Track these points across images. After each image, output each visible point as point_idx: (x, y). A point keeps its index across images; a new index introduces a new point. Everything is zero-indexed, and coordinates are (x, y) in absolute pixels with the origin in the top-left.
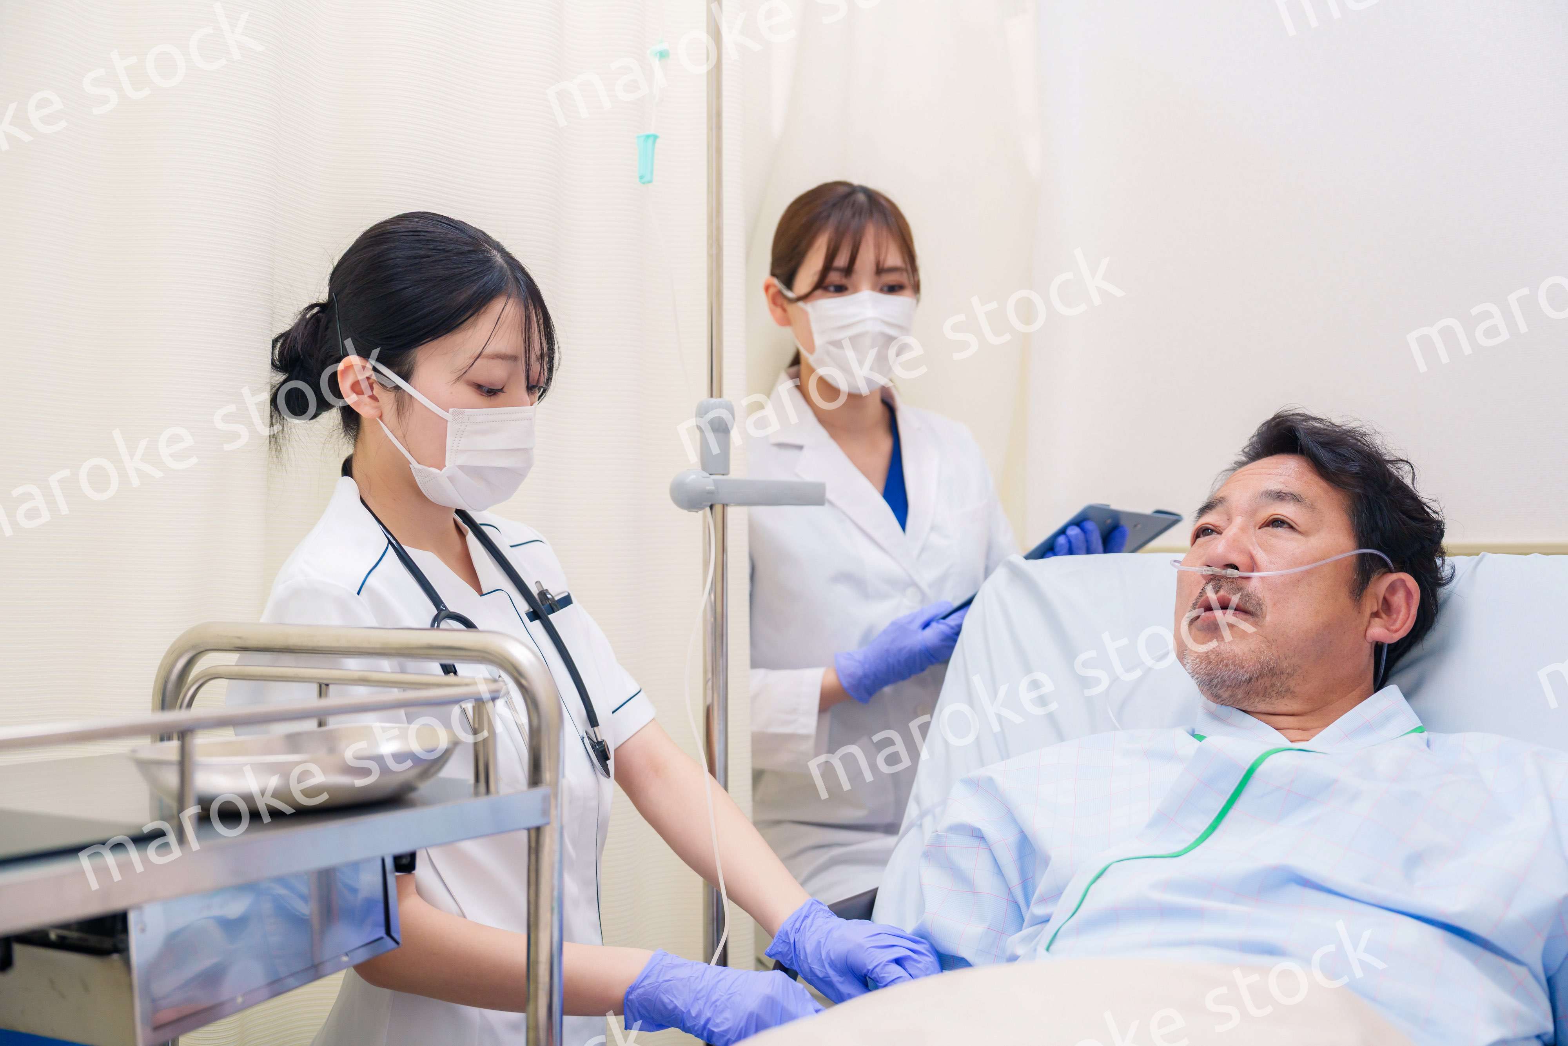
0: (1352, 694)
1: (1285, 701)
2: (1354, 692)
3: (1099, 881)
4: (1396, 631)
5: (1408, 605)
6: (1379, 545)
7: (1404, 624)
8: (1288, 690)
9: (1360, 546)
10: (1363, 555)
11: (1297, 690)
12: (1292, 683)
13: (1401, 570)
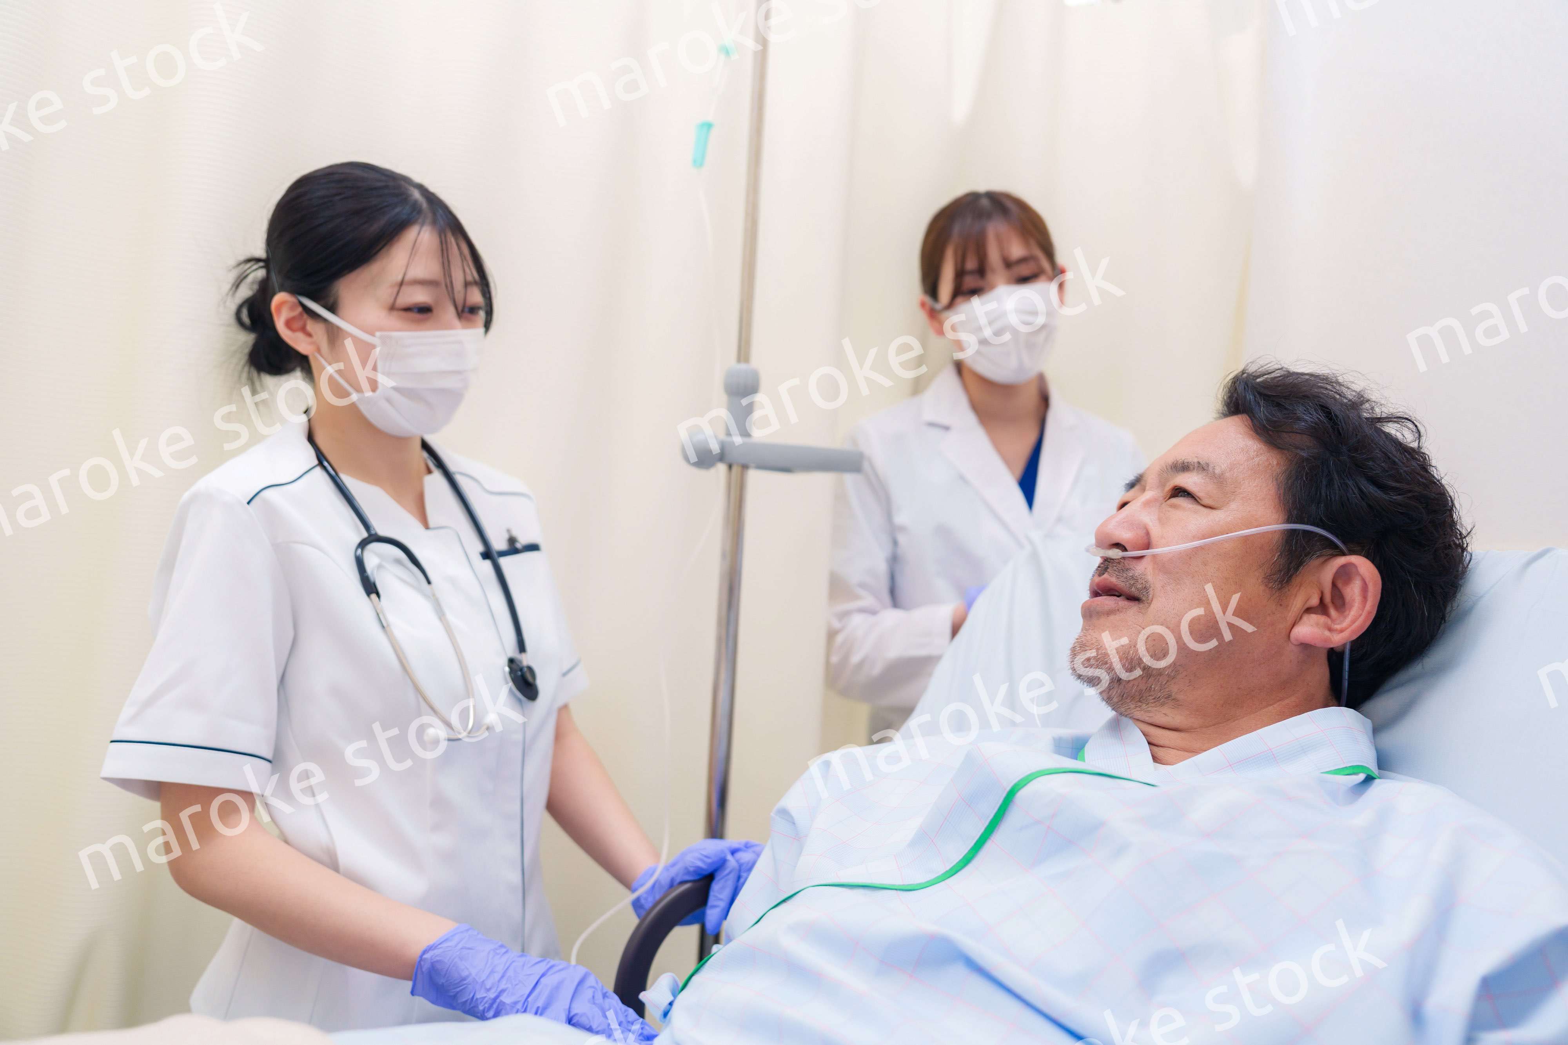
0: (1266, 709)
1: (1166, 710)
2: (1271, 708)
3: (784, 905)
4: (1342, 631)
5: (1365, 598)
6: (1321, 519)
7: (1353, 622)
8: (1169, 697)
9: (1289, 520)
10: (1292, 532)
11: (1181, 697)
12: (1174, 688)
13: (1352, 552)
